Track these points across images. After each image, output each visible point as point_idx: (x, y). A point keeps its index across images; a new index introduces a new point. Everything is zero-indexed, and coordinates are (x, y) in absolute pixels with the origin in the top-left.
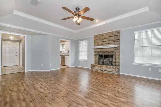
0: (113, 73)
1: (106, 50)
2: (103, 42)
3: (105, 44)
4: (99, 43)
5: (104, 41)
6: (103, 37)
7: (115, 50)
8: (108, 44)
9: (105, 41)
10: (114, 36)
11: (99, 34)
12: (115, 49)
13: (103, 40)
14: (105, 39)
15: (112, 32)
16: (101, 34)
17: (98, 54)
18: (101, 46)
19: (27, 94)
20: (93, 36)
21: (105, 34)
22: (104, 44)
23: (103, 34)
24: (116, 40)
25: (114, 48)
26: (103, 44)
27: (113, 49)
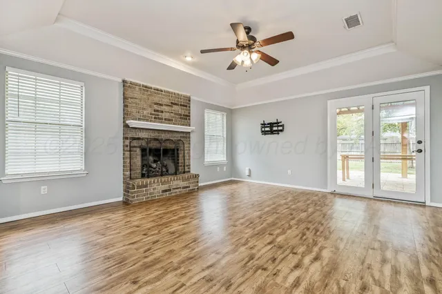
0: (191, 188)
1: (163, 136)
2: (155, 111)
3: (162, 119)
4: (145, 112)
5: (158, 111)
6: (156, 99)
7: (184, 137)
8: (169, 120)
9: (162, 112)
10: (181, 105)
11: (145, 84)
12: (182, 135)
13: (156, 107)
14: (161, 105)
15: (178, 94)
16: (151, 88)
17: (140, 147)
18: (151, 121)
19: (369, 268)
20: (120, 80)
21: (162, 91)
22: (159, 118)
23: (157, 90)
24: (184, 115)
25: (181, 132)
26: (155, 118)
27: (179, 135)
